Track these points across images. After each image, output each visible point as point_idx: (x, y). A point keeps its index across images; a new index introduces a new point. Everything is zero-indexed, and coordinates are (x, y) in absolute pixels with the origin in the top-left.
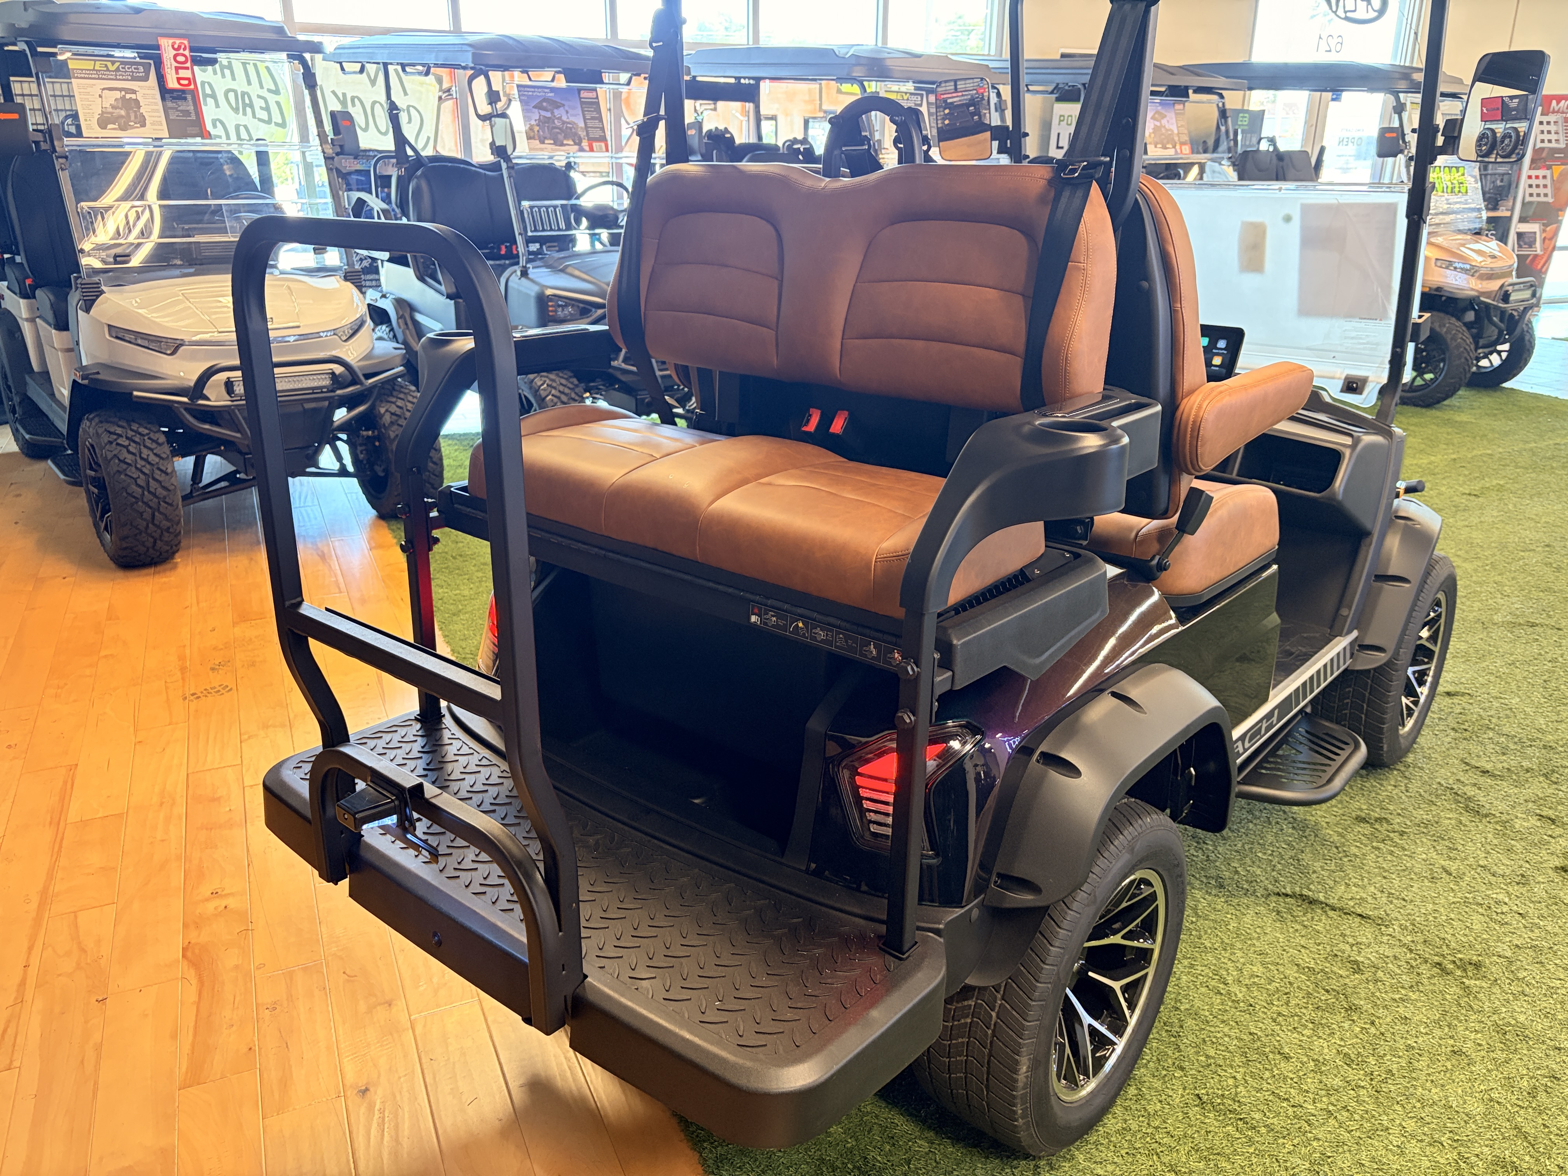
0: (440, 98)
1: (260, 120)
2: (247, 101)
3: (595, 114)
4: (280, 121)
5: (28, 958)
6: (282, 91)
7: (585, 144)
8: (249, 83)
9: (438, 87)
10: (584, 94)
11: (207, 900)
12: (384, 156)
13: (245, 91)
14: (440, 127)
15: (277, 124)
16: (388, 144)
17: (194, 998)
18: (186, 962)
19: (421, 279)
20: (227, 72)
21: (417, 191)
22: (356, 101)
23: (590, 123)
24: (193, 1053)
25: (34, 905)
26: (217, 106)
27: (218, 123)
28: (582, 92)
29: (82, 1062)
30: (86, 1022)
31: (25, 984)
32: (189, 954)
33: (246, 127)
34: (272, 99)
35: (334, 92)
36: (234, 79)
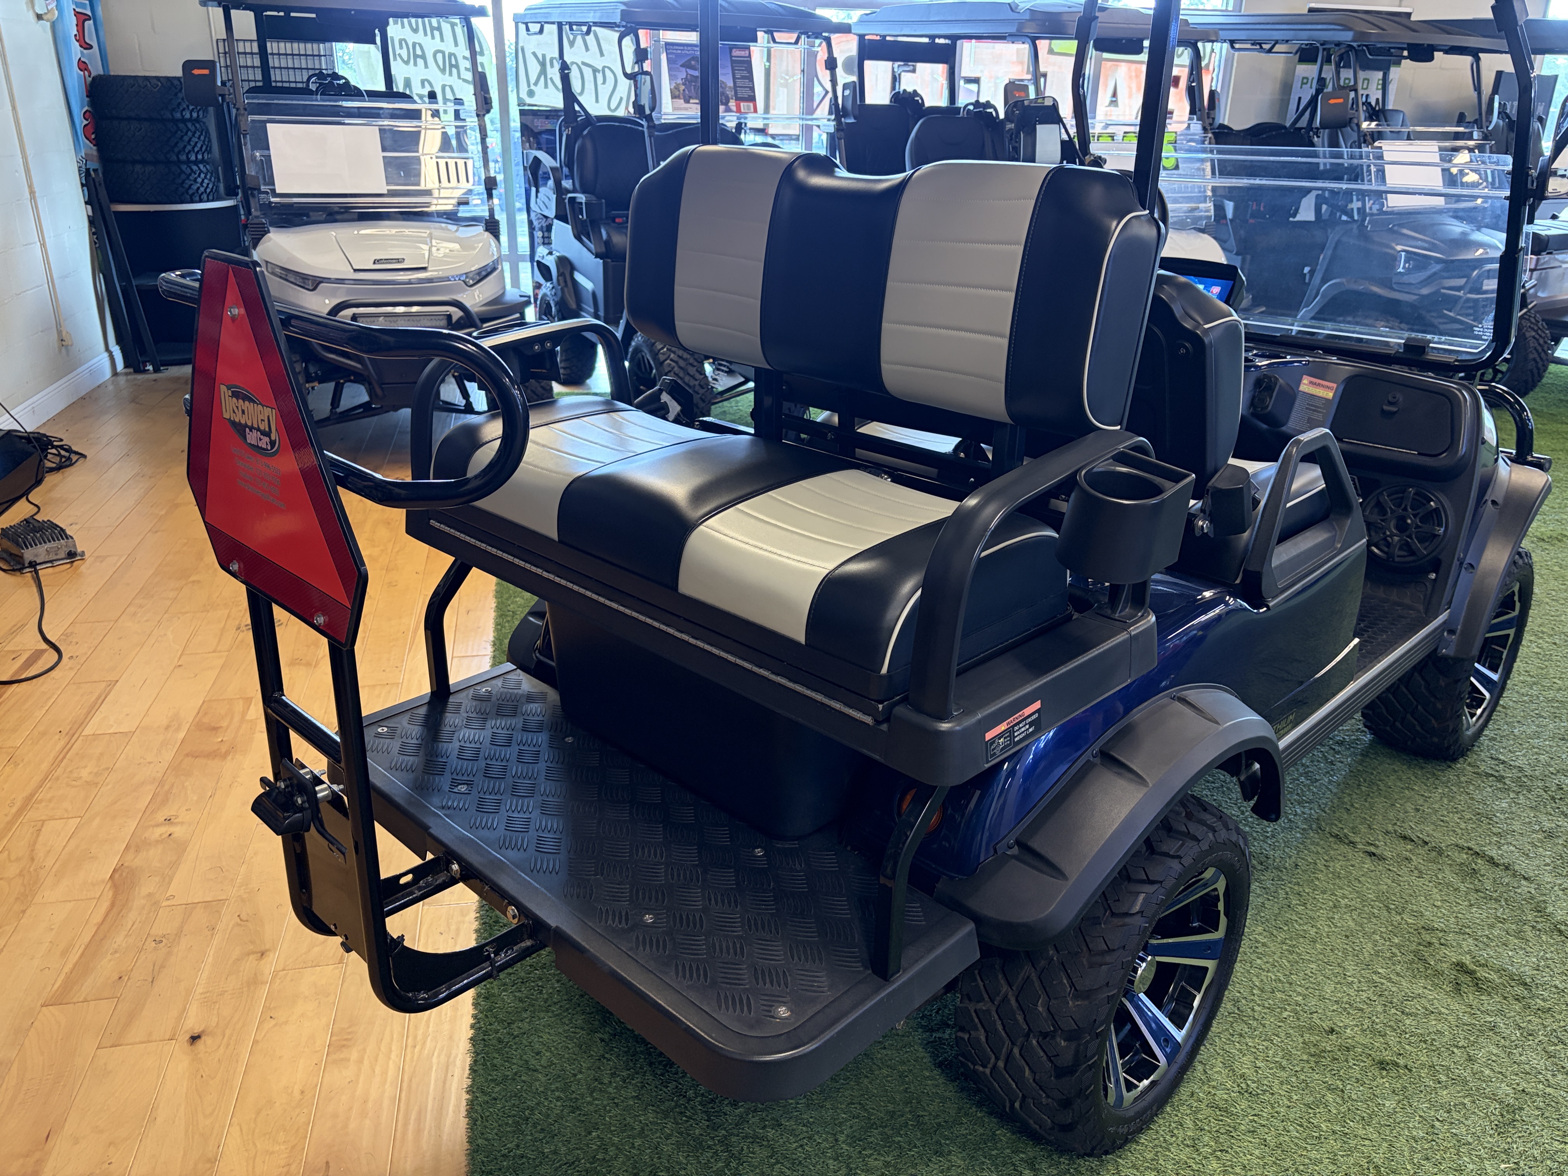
1: (465, 81)
2: (453, 62)
3: (745, 74)
6: (486, 52)
7: (733, 103)
8: (456, 45)
10: (736, 53)
11: (158, 825)
12: (551, 114)
13: (453, 51)
16: (558, 102)
17: (100, 920)
18: (109, 884)
20: (437, 33)
21: (582, 149)
23: (739, 83)
24: (71, 973)
25: (14, 810)
26: (426, 66)
27: (426, 83)
28: (734, 50)
32: (117, 876)
33: (451, 87)
35: (534, 54)
36: (442, 40)
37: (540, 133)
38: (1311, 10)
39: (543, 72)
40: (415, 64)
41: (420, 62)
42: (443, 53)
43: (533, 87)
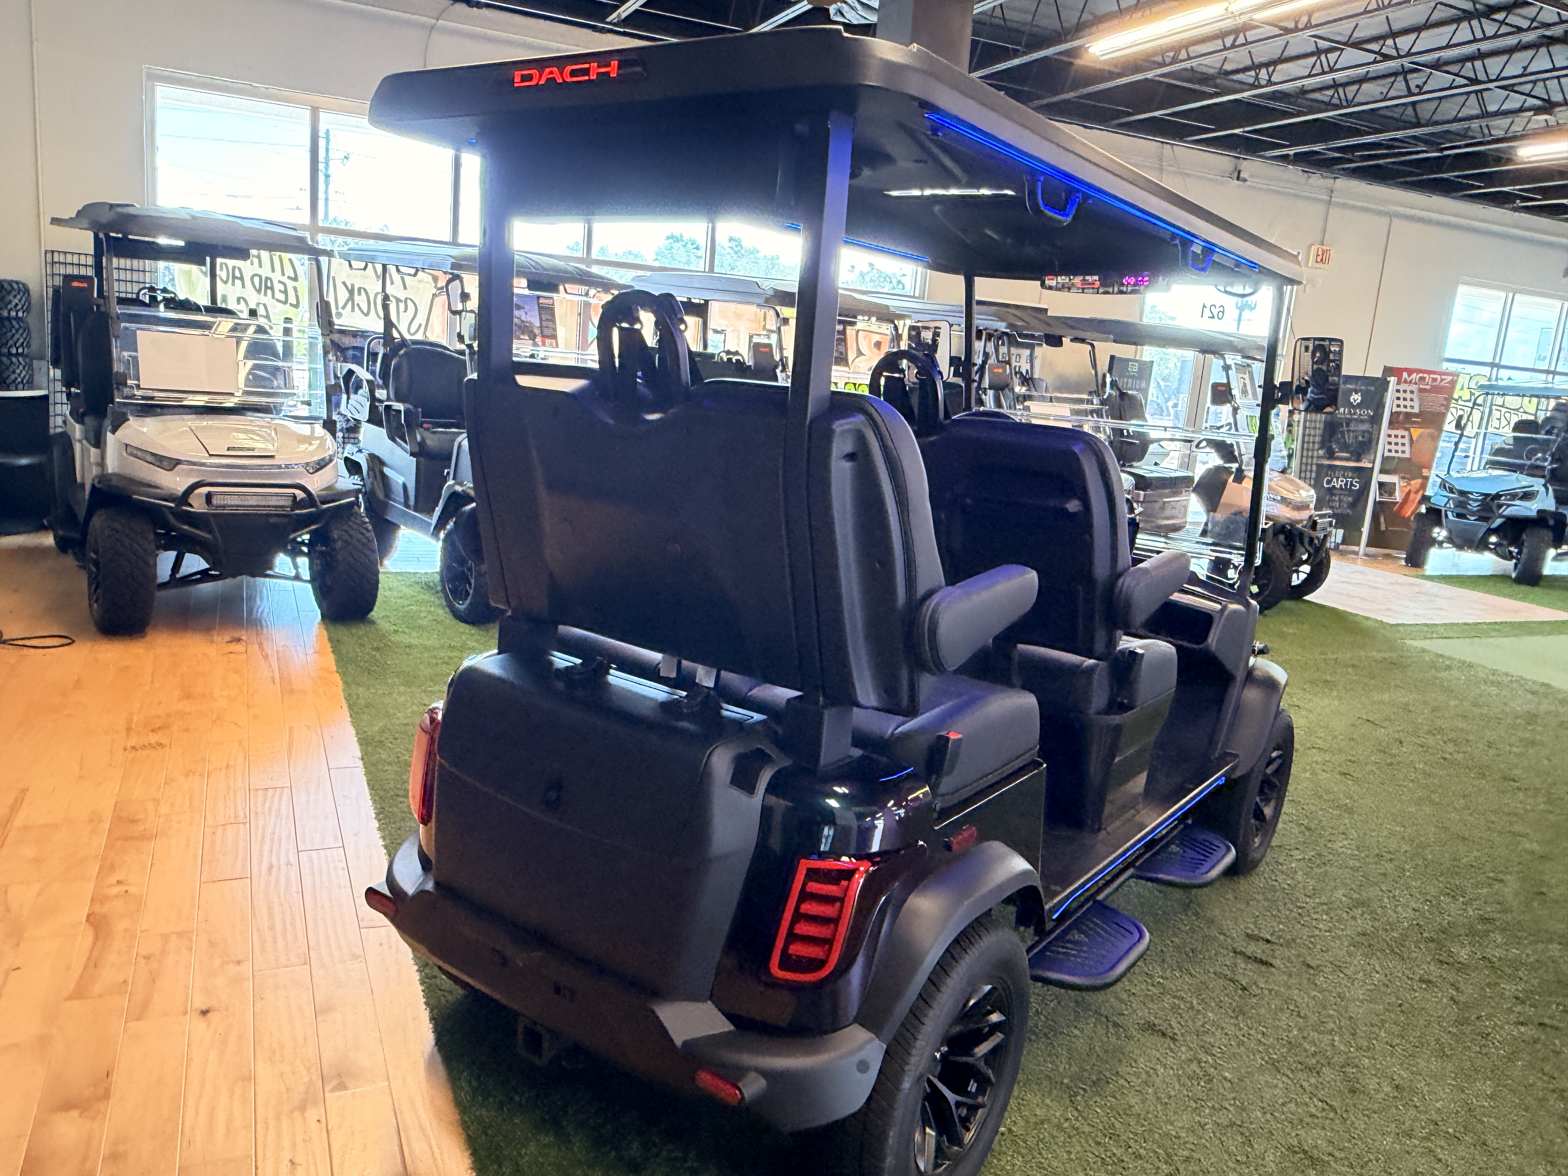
0: (434, 294)
1: (278, 300)
2: (269, 285)
3: (549, 317)
6: (299, 280)
8: (273, 270)
9: (433, 284)
10: (542, 300)
12: (374, 336)
13: (269, 276)
14: (432, 316)
15: (291, 305)
19: (392, 438)
20: (256, 263)
23: (545, 324)
33: (265, 305)
34: (290, 284)
35: (344, 283)
37: (348, 349)
39: (351, 298)
40: (233, 284)
41: (238, 282)
42: (260, 277)
43: (340, 310)
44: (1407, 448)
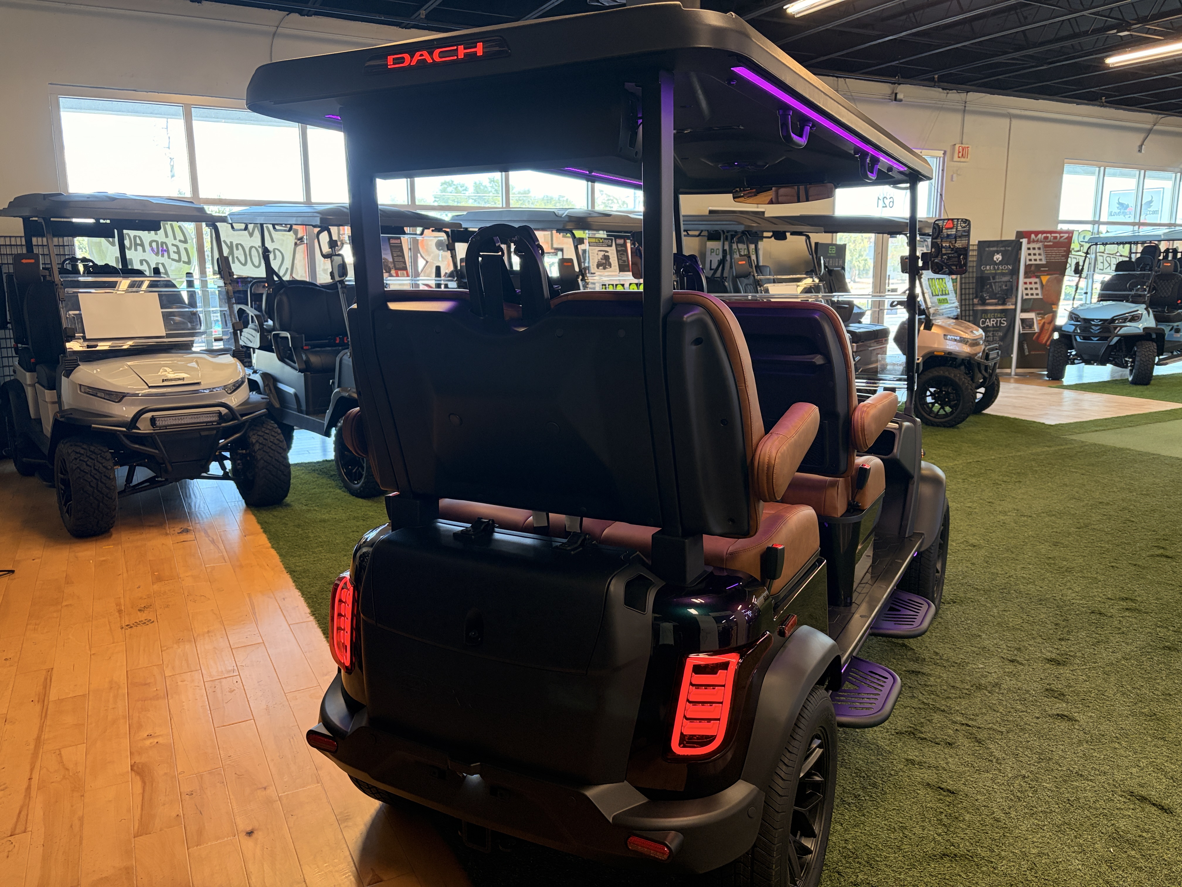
0: (296, 244)
2: (165, 248)
3: (399, 253)
4: (187, 260)
5: (31, 774)
6: (189, 241)
7: (393, 272)
9: (294, 236)
10: (392, 241)
11: (145, 739)
12: (258, 281)
13: (164, 241)
14: (296, 262)
15: (184, 262)
16: (261, 273)
17: (141, 791)
18: (133, 773)
19: (281, 359)
21: (280, 303)
22: (240, 247)
23: (396, 259)
24: (141, 819)
25: (32, 747)
29: (71, 826)
30: (72, 806)
31: (30, 788)
32: (135, 768)
34: (182, 246)
38: (711, 212)
39: (231, 253)
41: (140, 248)
42: (157, 242)
44: (1039, 291)
